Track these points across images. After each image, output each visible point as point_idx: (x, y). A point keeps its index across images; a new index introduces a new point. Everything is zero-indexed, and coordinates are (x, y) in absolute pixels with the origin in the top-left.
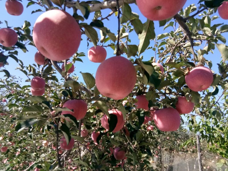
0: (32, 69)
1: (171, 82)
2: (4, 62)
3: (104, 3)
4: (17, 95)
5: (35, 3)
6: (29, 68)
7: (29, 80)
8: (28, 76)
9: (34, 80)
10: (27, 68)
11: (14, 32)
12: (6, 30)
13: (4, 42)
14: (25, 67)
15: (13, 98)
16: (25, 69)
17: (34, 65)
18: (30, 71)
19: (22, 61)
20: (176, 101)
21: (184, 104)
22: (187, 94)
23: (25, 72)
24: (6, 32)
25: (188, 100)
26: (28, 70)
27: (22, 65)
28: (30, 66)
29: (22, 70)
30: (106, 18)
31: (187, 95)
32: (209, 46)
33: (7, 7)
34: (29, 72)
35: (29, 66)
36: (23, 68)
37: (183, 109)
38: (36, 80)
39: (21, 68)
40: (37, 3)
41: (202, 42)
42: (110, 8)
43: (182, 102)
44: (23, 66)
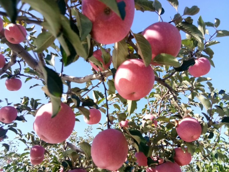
0: (30, 137)
1: (164, 135)
2: (4, 136)
3: (93, 76)
4: (16, 164)
5: (32, 78)
6: (28, 136)
7: (28, 149)
8: (26, 145)
9: (33, 149)
10: (26, 136)
11: (14, 108)
12: (7, 109)
13: (4, 119)
14: (24, 135)
15: (12, 169)
16: (23, 138)
17: (33, 132)
18: (29, 139)
19: (21, 130)
20: (174, 153)
21: (182, 155)
22: (182, 144)
23: (24, 141)
24: (6, 110)
25: (184, 151)
26: (27, 138)
27: (20, 133)
28: (29, 134)
29: (20, 139)
30: (97, 86)
31: (182, 146)
32: (193, 95)
33: (6, 85)
34: (27, 139)
35: (27, 134)
36: (21, 137)
37: (182, 160)
38: (35, 149)
39: (20, 138)
40: (35, 78)
41: (184, 92)
42: (98, 79)
43: (179, 153)
44: (22, 134)
